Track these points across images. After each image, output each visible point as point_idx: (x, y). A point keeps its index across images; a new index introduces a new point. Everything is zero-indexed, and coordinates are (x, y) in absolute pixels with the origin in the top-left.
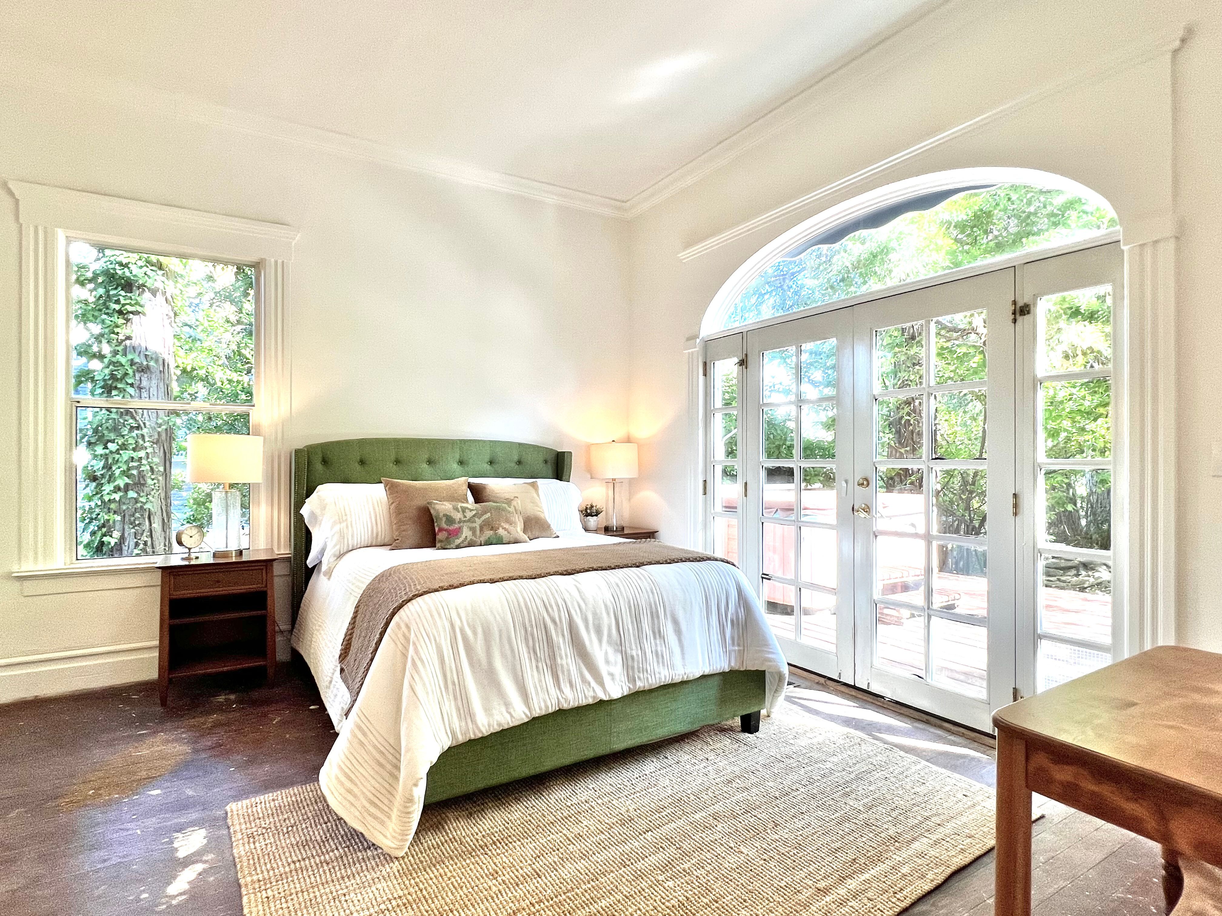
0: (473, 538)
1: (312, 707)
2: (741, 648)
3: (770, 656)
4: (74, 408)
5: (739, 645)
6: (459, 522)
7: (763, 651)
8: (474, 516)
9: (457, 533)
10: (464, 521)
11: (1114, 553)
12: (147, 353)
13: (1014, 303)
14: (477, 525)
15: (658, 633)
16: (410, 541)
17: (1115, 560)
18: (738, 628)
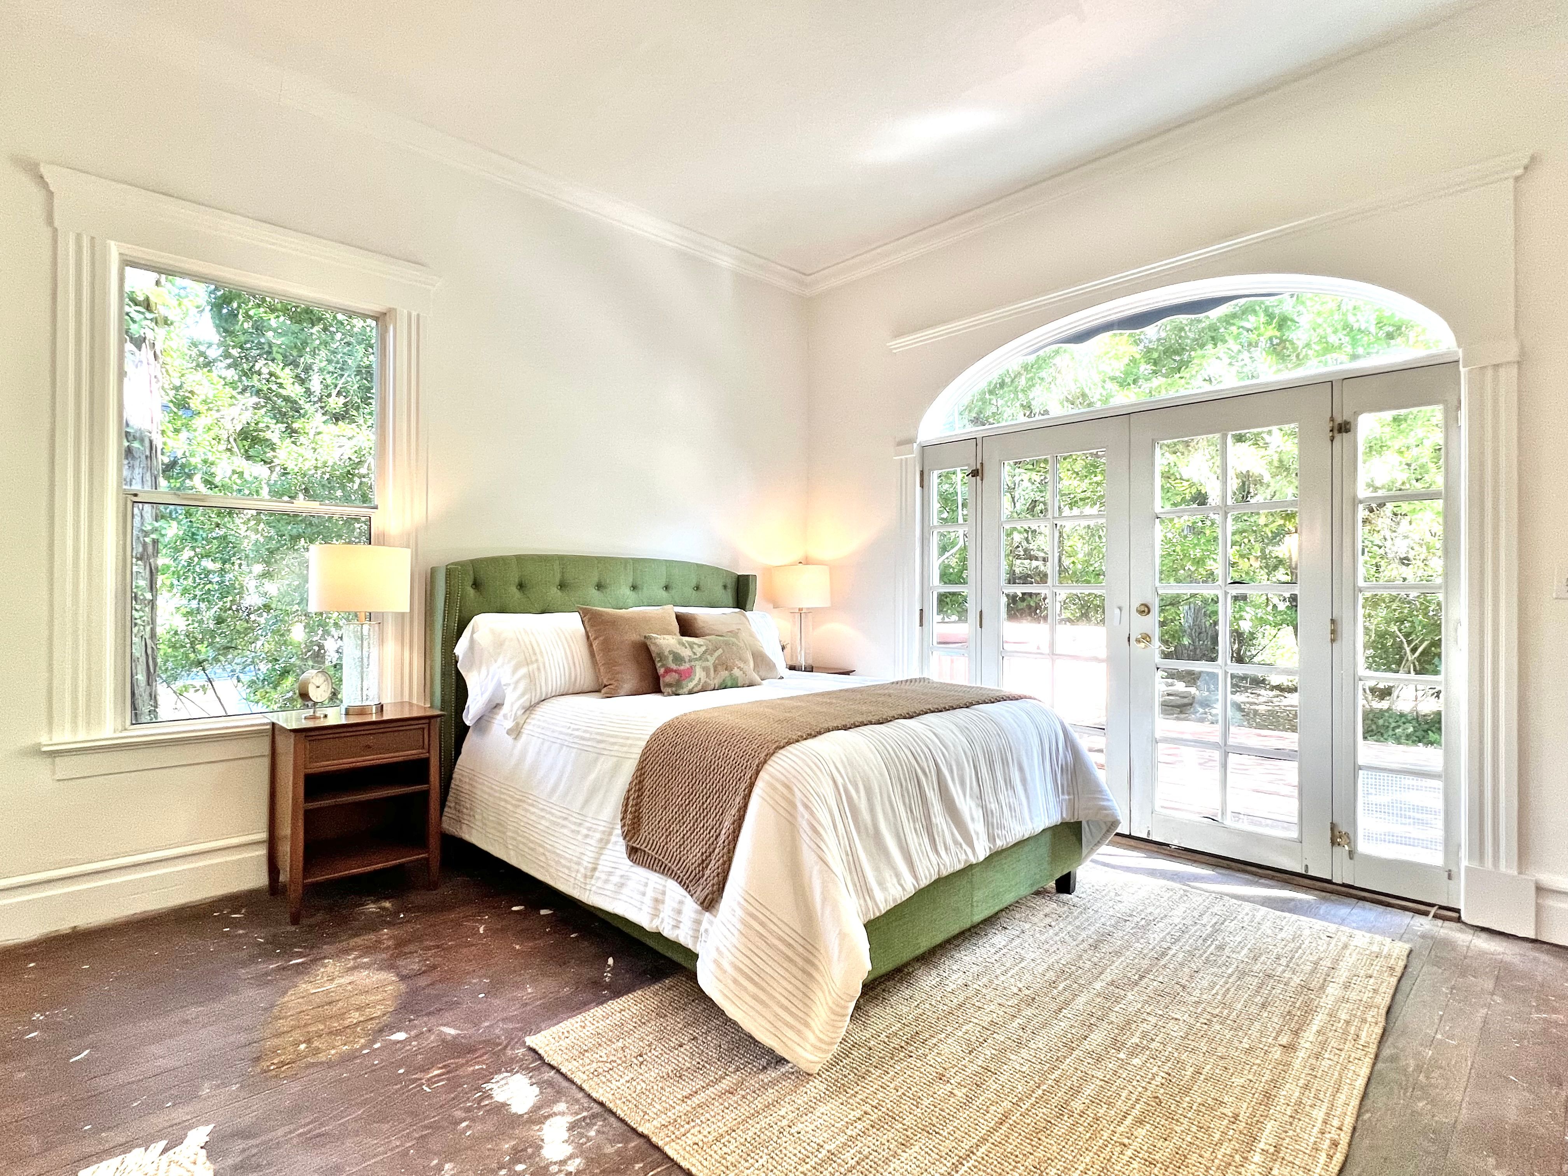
0: (708, 680)
1: (515, 908)
2: (1072, 797)
3: (1105, 803)
4: (130, 504)
5: (1069, 794)
6: (690, 661)
7: (1095, 798)
8: (705, 652)
9: (689, 673)
10: (696, 659)
11: (1446, 680)
12: (128, 430)
13: (1332, 419)
14: (710, 664)
15: (1009, 783)
16: (627, 687)
17: (1446, 684)
18: (1067, 774)
